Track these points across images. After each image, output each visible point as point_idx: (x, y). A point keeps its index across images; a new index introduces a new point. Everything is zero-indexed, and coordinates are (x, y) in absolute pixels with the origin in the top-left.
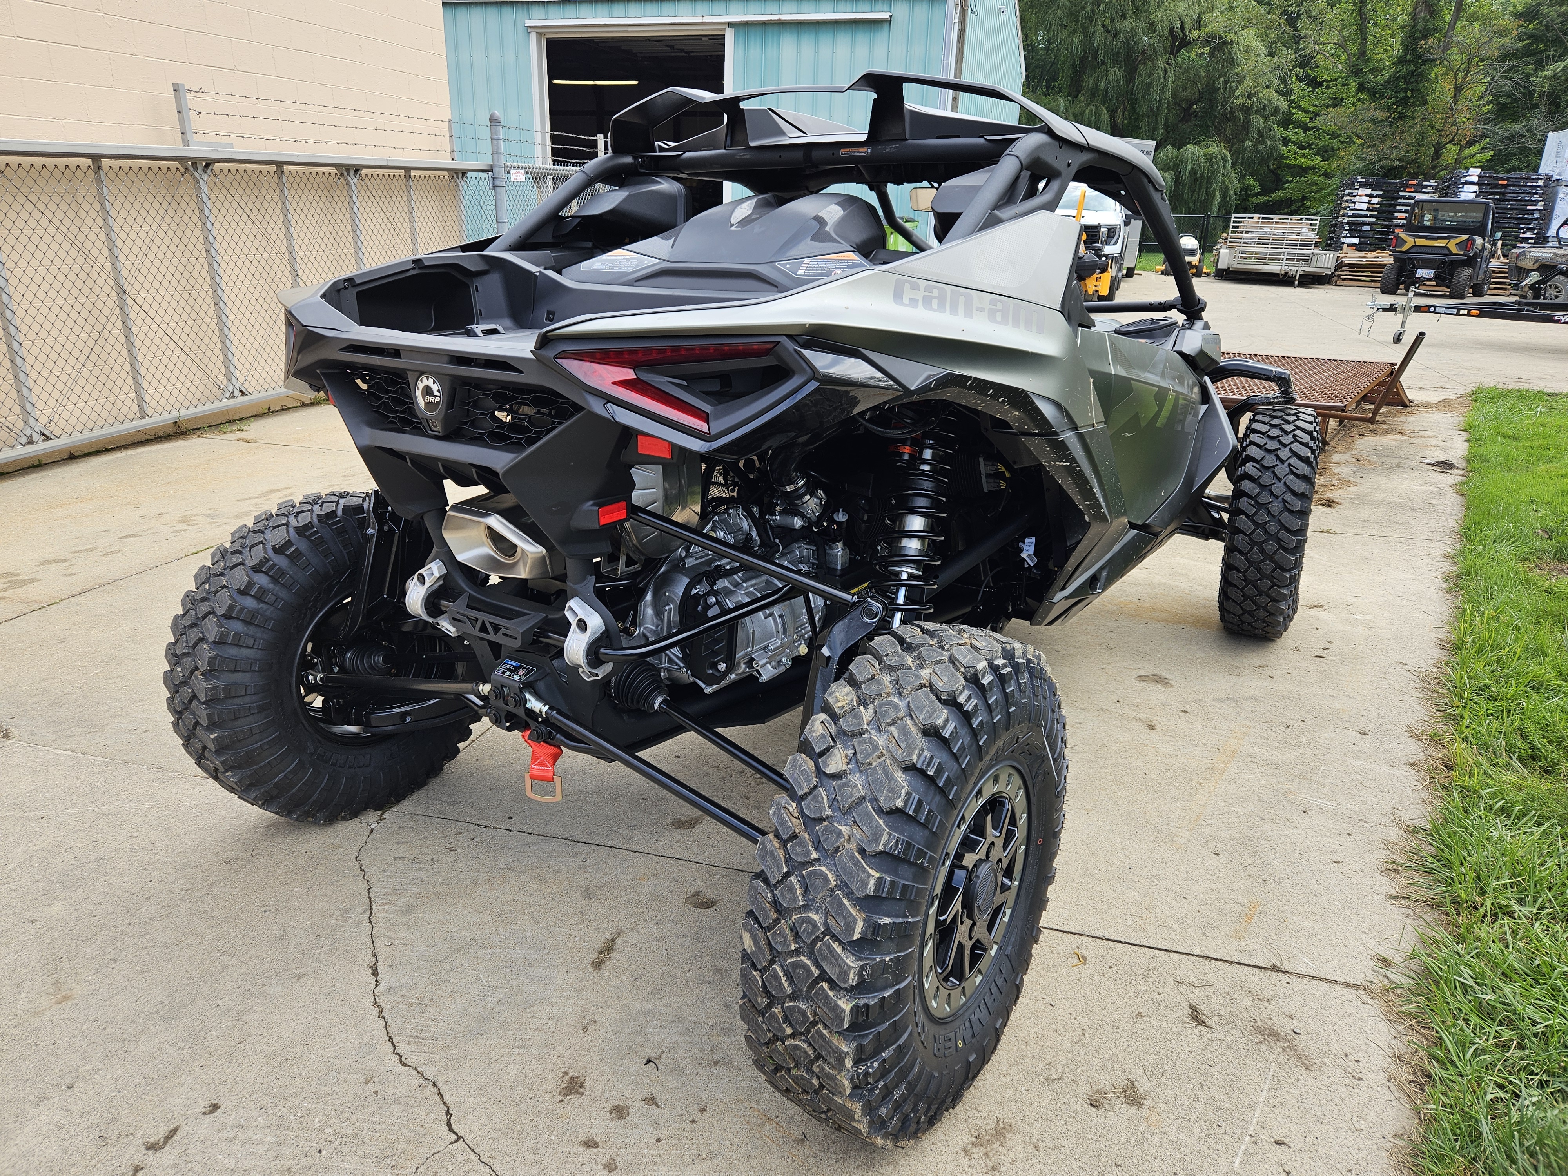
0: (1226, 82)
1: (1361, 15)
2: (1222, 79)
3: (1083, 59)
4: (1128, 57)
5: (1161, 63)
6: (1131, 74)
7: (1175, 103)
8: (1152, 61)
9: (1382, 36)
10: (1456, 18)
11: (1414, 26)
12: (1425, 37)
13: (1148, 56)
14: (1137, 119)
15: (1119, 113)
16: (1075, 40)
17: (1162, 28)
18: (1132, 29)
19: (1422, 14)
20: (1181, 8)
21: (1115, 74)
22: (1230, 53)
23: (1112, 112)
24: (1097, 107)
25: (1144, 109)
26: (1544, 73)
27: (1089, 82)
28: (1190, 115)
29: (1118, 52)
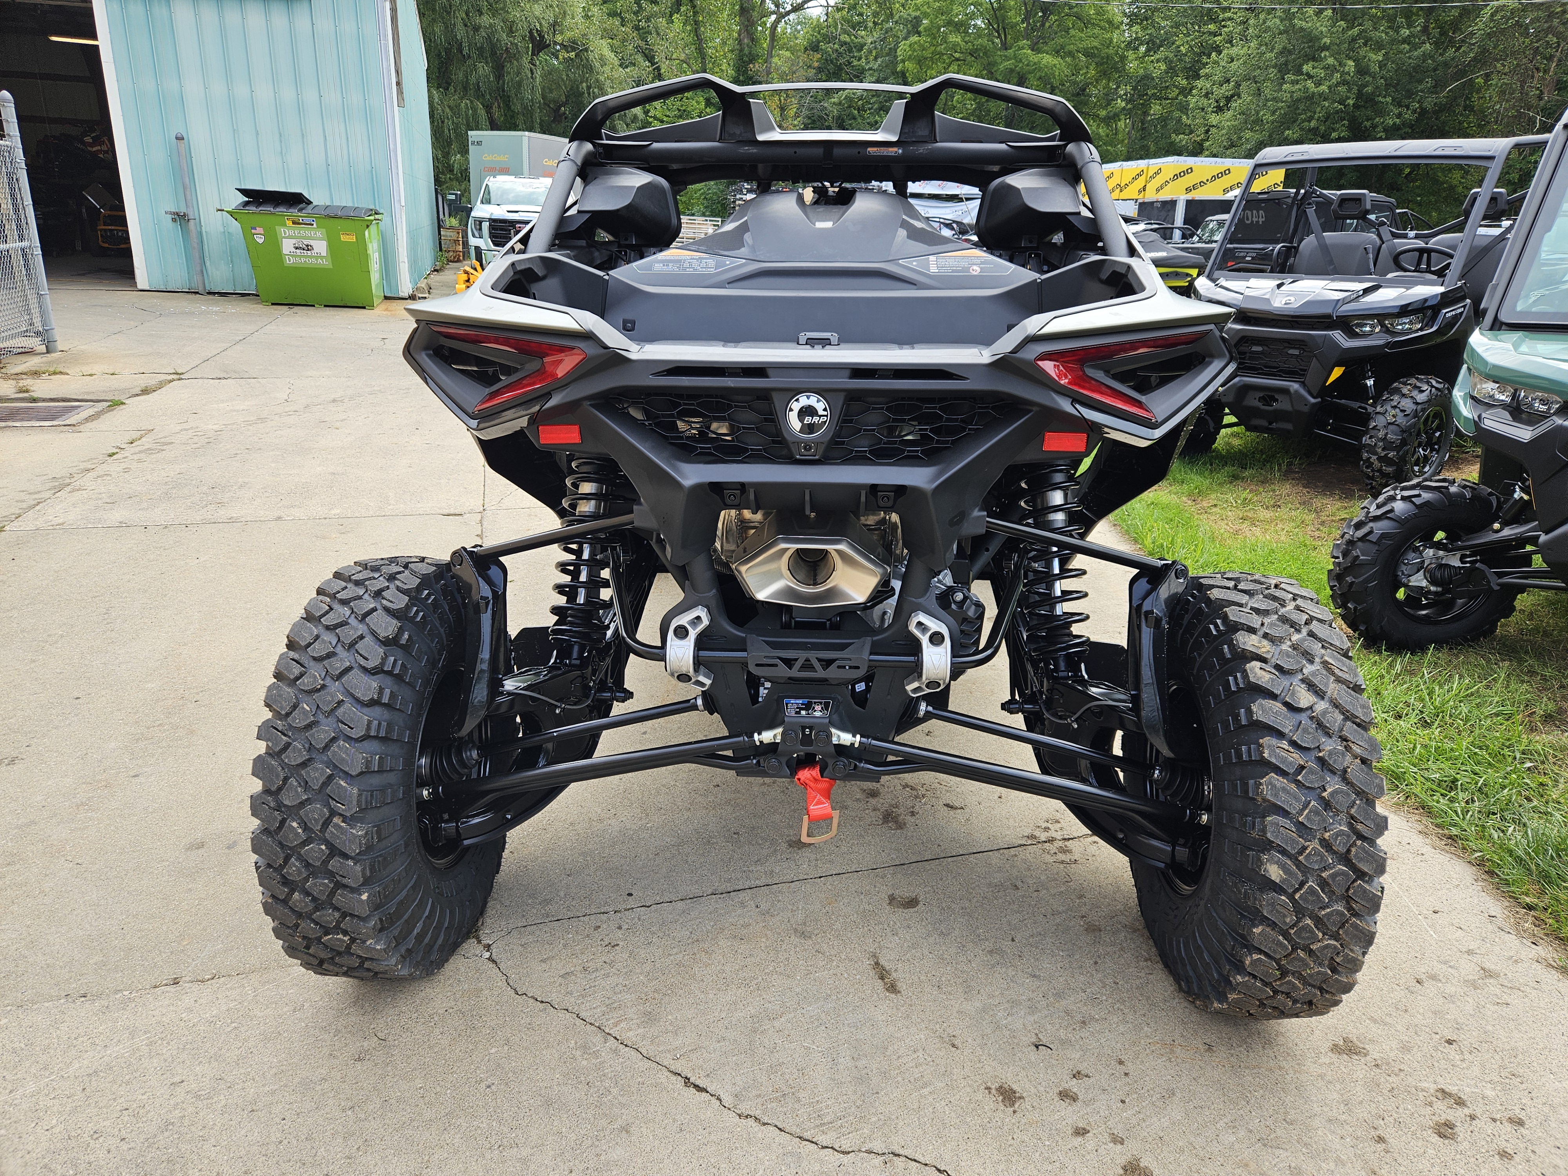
0: (589, 88)
1: (697, 36)
2: (584, 85)
3: (448, 51)
4: (493, 53)
5: (525, 60)
6: (499, 70)
7: (545, 104)
8: (517, 60)
9: (716, 57)
10: (772, 46)
11: (741, 50)
12: (751, 61)
13: (512, 55)
14: (512, 117)
15: (495, 109)
16: (437, 30)
17: (522, 29)
18: (491, 25)
19: (746, 40)
20: (537, 9)
21: (484, 69)
22: (587, 60)
23: (488, 108)
24: (471, 102)
25: (517, 107)
26: (833, 100)
27: (459, 75)
28: (561, 116)
29: (482, 47)
